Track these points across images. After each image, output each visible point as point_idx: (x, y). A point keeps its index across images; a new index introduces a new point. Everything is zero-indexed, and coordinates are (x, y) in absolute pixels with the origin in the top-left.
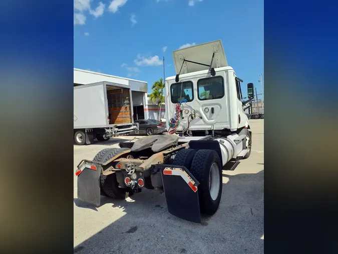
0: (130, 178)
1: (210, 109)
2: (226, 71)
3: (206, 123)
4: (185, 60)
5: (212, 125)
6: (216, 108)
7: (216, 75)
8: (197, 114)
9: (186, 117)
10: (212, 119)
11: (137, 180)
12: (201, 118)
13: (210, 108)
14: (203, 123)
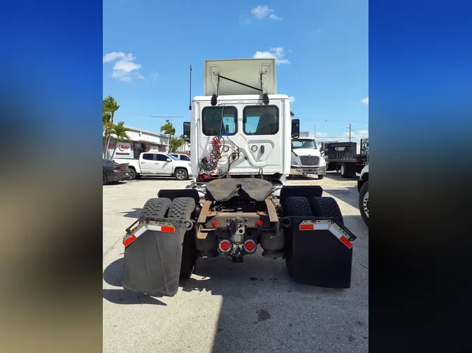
0: (230, 241)
1: (259, 148)
2: (283, 100)
3: (252, 166)
4: (219, 76)
5: (261, 168)
6: (267, 146)
7: (270, 104)
8: (241, 153)
9: (224, 156)
10: (260, 161)
11: (242, 242)
12: (246, 158)
13: (259, 145)
14: (249, 165)
